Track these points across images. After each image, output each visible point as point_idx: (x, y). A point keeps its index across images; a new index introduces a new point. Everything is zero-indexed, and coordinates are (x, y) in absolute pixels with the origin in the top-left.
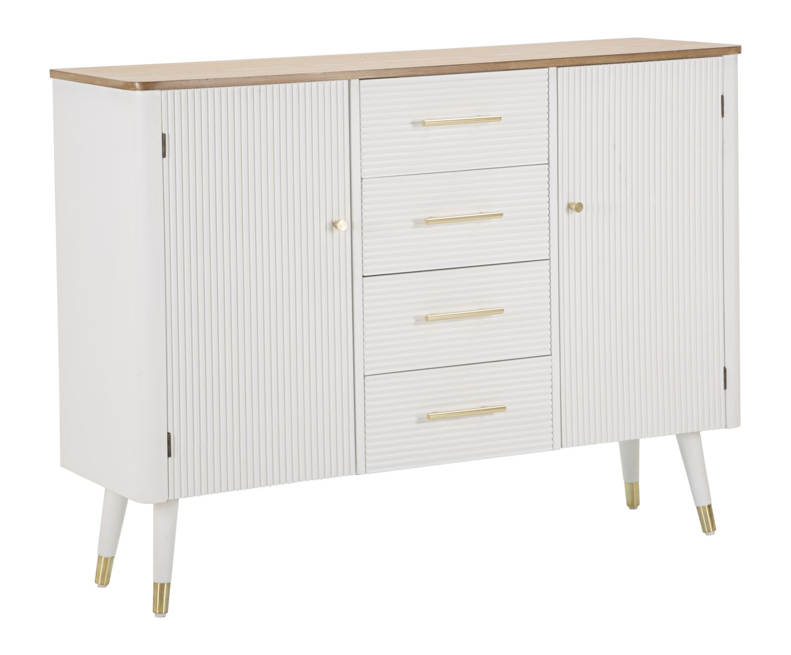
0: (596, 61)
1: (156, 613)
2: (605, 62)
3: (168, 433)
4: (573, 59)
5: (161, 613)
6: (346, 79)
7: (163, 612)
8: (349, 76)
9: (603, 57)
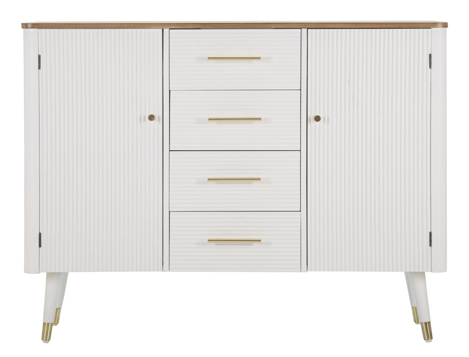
0: (334, 26)
1: (43, 340)
2: (341, 27)
3: (40, 233)
4: (317, 24)
5: (46, 340)
6: (161, 28)
7: (48, 340)
8: (162, 26)
9: (339, 24)
